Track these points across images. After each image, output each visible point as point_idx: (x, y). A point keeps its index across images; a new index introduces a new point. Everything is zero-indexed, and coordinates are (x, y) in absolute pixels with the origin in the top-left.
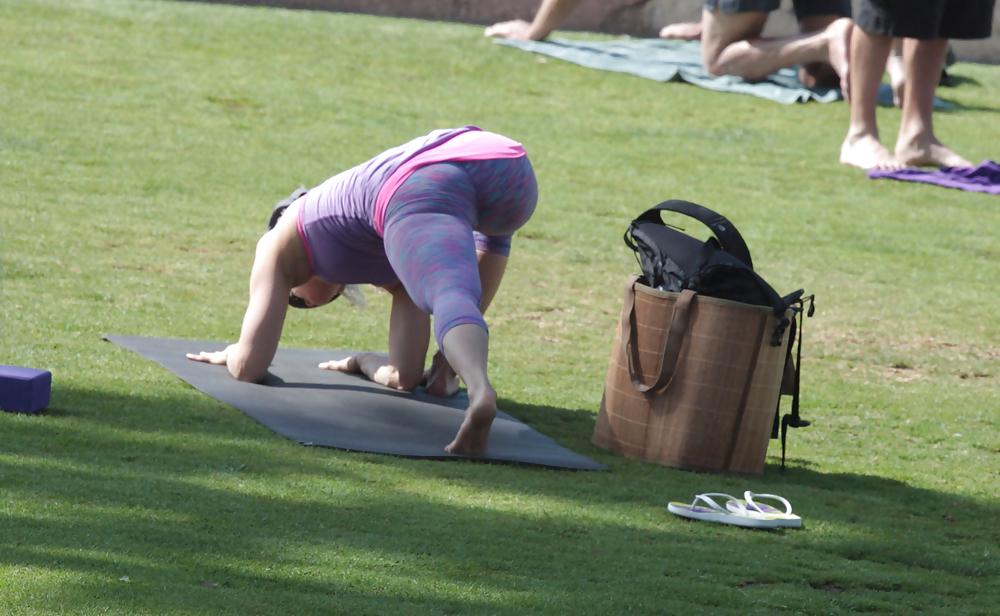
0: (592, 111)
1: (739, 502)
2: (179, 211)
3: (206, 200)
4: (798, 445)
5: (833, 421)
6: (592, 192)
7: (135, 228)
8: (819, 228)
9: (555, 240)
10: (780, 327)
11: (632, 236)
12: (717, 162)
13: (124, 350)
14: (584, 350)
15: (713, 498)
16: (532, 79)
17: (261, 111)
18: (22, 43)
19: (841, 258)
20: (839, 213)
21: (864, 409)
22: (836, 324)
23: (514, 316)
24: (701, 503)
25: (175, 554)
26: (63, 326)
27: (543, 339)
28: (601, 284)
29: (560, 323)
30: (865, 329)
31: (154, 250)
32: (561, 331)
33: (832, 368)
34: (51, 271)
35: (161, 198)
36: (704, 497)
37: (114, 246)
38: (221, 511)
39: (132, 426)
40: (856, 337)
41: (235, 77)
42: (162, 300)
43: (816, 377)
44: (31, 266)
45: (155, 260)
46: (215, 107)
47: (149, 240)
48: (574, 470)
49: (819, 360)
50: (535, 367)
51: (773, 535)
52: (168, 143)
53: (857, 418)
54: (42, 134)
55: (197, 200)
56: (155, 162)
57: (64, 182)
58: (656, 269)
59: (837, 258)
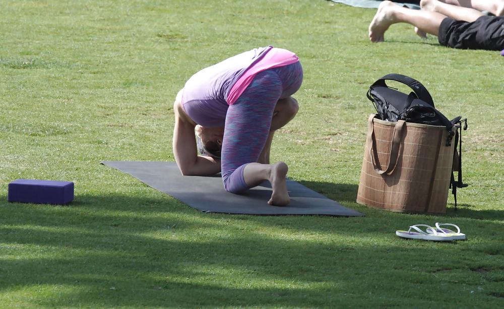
0: (357, 30)
1: (432, 229)
2: (141, 94)
3: (156, 88)
4: (464, 197)
5: (482, 183)
6: (357, 71)
7: (119, 105)
8: (475, 83)
9: (338, 98)
10: (449, 136)
11: (371, 94)
12: (423, 52)
13: (113, 169)
14: (352, 154)
15: (419, 227)
16: (327, 15)
17: (186, 40)
18: (61, 13)
19: (486, 98)
20: (486, 75)
21: (499, 175)
22: (483, 132)
23: (316, 138)
24: (413, 230)
25: (139, 274)
26: (81, 158)
27: (331, 150)
28: (361, 119)
29: (340, 141)
30: (499, 135)
31: (129, 115)
32: (340, 145)
33: (482, 155)
34: (75, 130)
35: (133, 89)
36: (414, 227)
37: (108, 115)
38: (163, 250)
39: (117, 208)
40: (494, 139)
41: (172, 23)
42: (133, 141)
43: (473, 161)
44: (64, 128)
45: (129, 121)
46: (161, 40)
47: (126, 111)
48: (347, 217)
49: (475, 152)
50: (327, 164)
51: (451, 245)
52: (137, 59)
53: (495, 181)
54: (71, 59)
55: (151, 88)
56: (129, 70)
57: (82, 83)
58: (384, 110)
59: (484, 98)
